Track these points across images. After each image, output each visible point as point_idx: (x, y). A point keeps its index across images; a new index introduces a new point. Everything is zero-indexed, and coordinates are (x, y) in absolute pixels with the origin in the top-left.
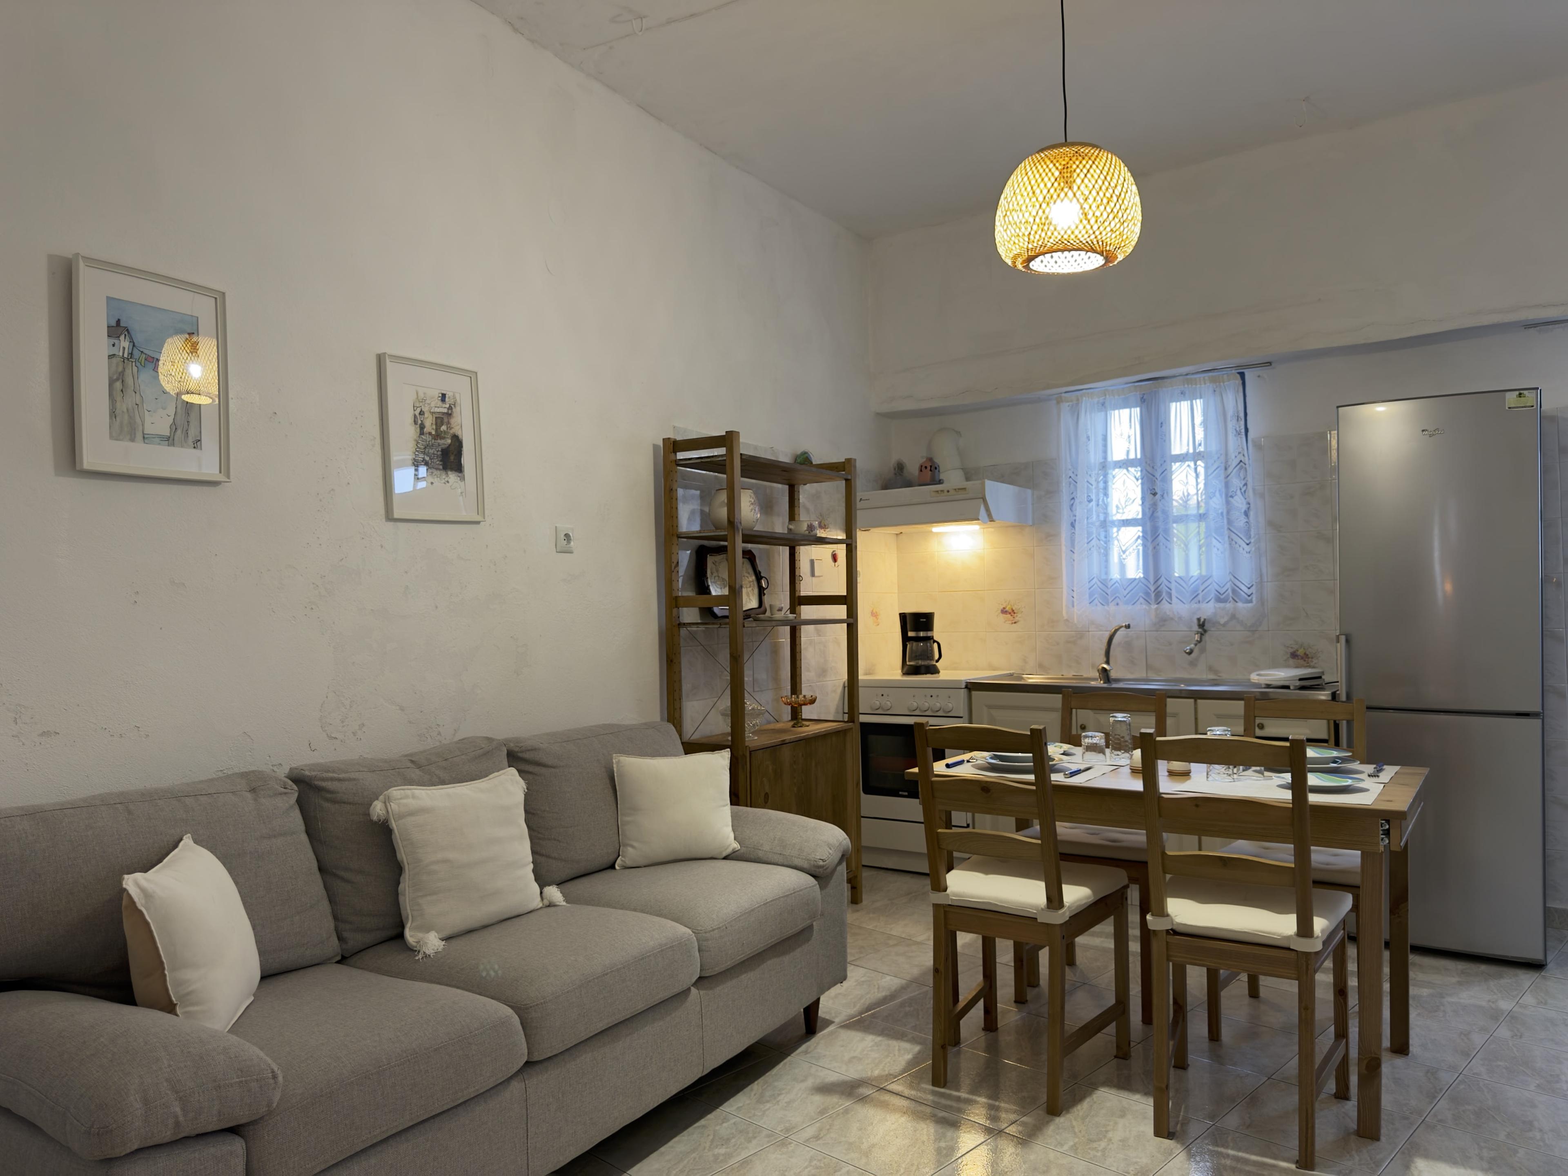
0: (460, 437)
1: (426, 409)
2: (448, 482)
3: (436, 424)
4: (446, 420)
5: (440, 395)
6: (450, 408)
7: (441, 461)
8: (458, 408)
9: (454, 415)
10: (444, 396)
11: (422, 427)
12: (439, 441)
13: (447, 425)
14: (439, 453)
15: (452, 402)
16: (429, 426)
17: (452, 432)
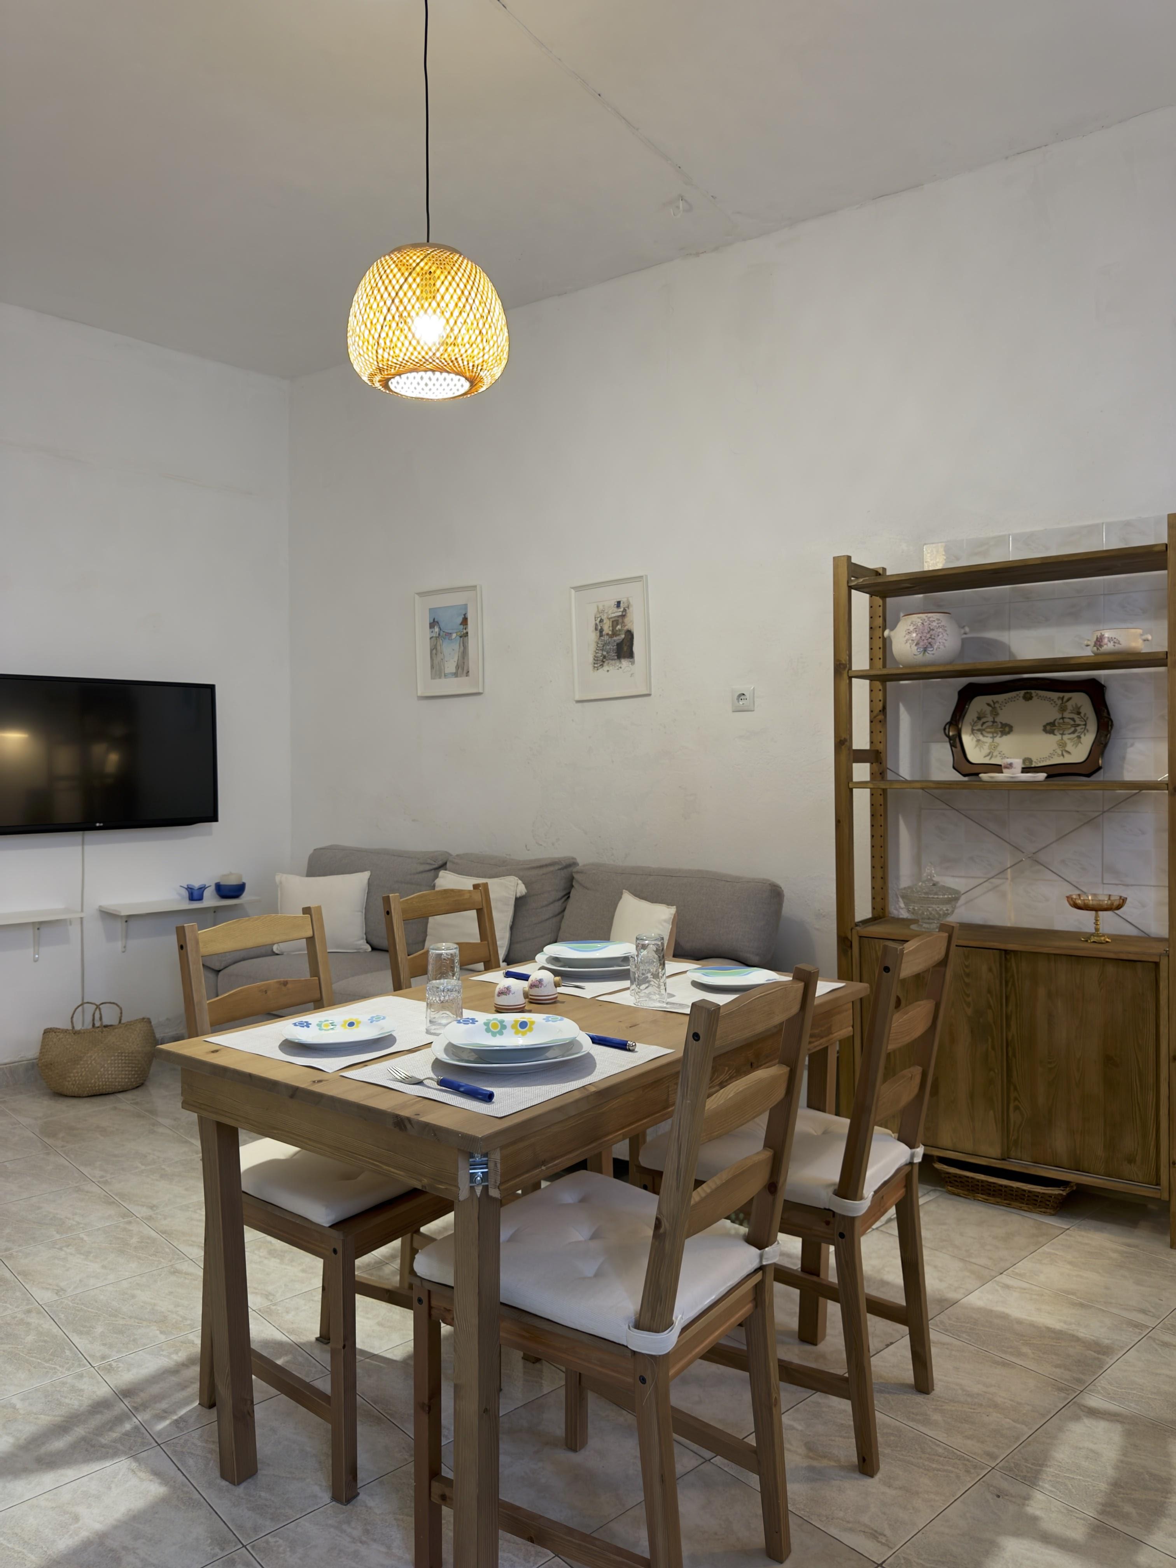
0: (632, 631)
1: (604, 617)
2: (621, 668)
3: (613, 626)
4: (620, 621)
5: (616, 603)
6: (625, 610)
7: (616, 653)
8: (631, 609)
9: (628, 615)
10: (619, 603)
11: (601, 631)
12: (615, 638)
13: (621, 624)
14: (615, 647)
15: (626, 605)
16: (607, 629)
17: (625, 628)
